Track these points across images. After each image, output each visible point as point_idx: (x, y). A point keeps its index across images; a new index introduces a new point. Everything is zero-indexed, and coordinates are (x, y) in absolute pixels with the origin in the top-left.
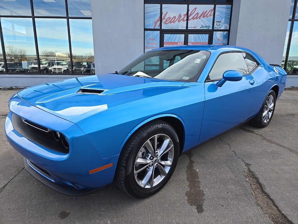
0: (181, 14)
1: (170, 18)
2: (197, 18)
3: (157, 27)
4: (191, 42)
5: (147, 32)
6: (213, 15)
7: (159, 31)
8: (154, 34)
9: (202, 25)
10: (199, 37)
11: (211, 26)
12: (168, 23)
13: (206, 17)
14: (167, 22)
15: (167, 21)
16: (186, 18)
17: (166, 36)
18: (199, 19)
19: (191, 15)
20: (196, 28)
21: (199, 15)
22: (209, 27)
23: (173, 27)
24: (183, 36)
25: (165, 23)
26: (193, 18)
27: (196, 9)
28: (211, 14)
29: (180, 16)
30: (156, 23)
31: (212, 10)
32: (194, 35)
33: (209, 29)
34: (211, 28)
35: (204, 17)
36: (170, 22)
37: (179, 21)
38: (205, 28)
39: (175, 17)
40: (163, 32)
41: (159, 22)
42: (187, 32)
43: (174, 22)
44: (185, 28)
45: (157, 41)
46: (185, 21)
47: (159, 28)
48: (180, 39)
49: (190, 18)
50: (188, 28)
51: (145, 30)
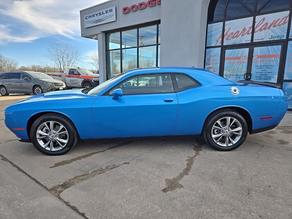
0: (245, 28)
1: (232, 33)
2: (265, 29)
3: (219, 44)
4: (257, 56)
5: (208, 50)
6: (288, 22)
7: (221, 48)
8: (214, 51)
9: (272, 36)
10: (268, 49)
11: (285, 35)
12: (231, 38)
13: (277, 26)
14: (229, 38)
15: (229, 36)
16: (251, 31)
17: (228, 52)
18: (268, 29)
19: (257, 26)
20: (264, 40)
21: (268, 25)
22: (282, 37)
23: (235, 42)
24: (247, 50)
25: (227, 39)
26: (261, 30)
27: (264, 19)
28: (286, 22)
29: (244, 29)
30: (217, 41)
31: (286, 17)
32: (261, 47)
33: (282, 39)
34: (285, 38)
35: (274, 26)
36: (233, 37)
37: (242, 35)
38: (276, 39)
39: (238, 32)
40: (224, 48)
41: (221, 39)
42: (252, 45)
43: (237, 37)
44: (250, 42)
45: (218, 56)
46: (250, 33)
47: (221, 45)
48: (244, 54)
49: (256, 30)
50: (254, 41)
51: (207, 48)
